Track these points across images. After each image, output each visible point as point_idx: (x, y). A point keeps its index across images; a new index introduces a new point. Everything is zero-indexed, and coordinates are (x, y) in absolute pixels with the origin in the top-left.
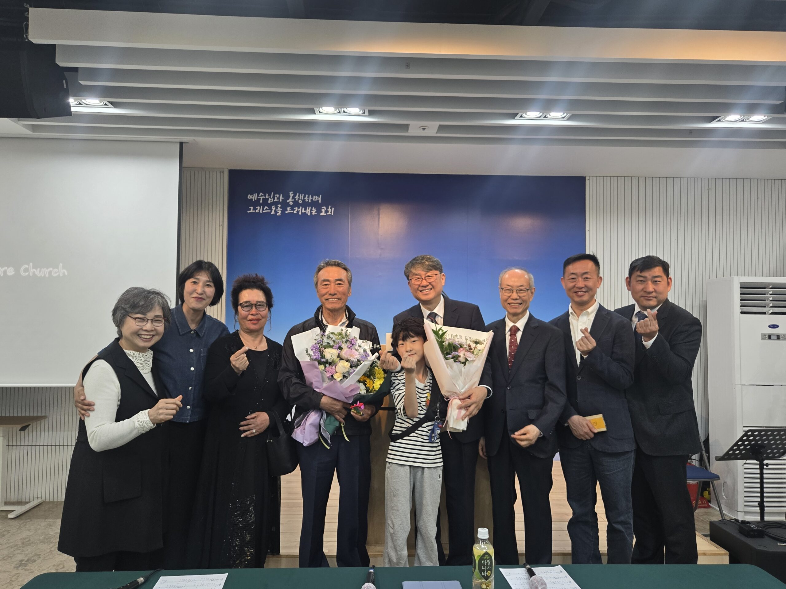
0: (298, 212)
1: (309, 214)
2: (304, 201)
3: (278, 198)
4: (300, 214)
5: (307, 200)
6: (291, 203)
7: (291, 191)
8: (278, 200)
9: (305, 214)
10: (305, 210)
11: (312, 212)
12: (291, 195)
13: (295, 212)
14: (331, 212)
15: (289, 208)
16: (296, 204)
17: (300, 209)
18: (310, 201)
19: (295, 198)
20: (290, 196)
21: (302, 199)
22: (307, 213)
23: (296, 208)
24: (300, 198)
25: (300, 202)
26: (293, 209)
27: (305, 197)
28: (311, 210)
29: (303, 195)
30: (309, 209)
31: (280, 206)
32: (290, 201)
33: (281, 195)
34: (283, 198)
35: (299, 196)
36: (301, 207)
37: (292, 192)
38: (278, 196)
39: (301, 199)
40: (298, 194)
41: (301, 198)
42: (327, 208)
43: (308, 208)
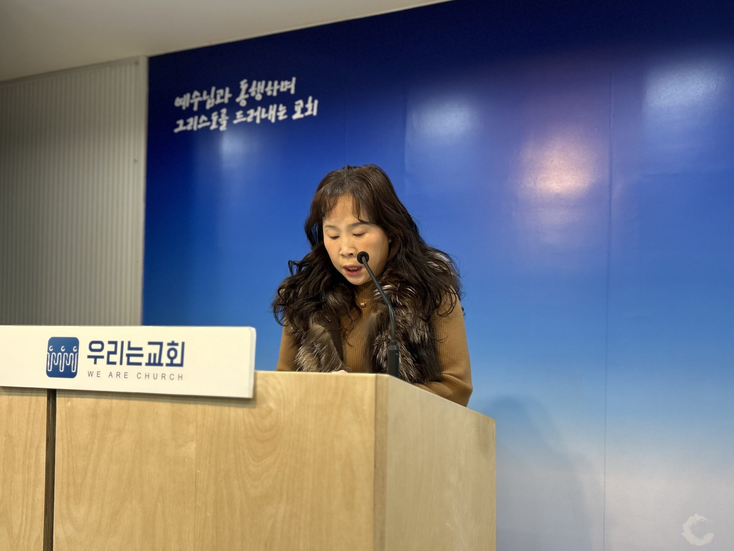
0: (255, 118)
1: (273, 120)
2: (264, 94)
3: (222, 97)
4: (258, 121)
5: (269, 93)
6: (243, 103)
7: (242, 79)
8: (222, 101)
9: (265, 121)
10: (267, 112)
11: (279, 114)
12: (244, 85)
13: (249, 119)
14: (312, 110)
15: (239, 114)
16: (252, 103)
17: (258, 113)
18: (275, 94)
19: (250, 90)
20: (240, 90)
21: (262, 91)
22: (269, 118)
23: (251, 112)
24: (258, 91)
25: (259, 97)
26: (246, 115)
27: (266, 86)
28: (277, 111)
29: (264, 82)
30: (273, 109)
31: (224, 111)
32: (242, 100)
33: (227, 89)
34: (230, 95)
35: (256, 86)
36: (259, 108)
37: (245, 81)
38: (221, 92)
39: (261, 93)
40: (254, 83)
41: (260, 90)
42: (305, 102)
43: (271, 107)
